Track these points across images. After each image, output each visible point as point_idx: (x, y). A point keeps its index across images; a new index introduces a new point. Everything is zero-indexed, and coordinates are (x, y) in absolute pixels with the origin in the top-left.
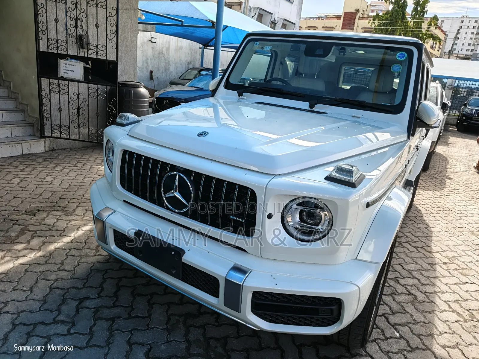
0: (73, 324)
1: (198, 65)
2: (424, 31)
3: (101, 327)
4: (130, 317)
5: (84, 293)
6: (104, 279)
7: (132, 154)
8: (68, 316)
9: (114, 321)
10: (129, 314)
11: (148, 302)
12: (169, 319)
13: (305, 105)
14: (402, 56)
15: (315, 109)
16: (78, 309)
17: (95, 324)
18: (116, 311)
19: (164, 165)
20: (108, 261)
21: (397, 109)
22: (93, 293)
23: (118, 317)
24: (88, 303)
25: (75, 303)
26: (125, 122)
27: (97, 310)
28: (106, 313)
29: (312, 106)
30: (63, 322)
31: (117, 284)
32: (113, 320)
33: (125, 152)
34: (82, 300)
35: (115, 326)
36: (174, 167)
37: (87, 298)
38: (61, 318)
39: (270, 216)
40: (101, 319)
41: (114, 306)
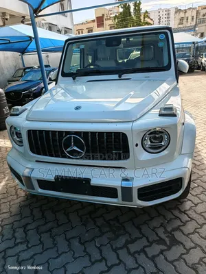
0: (28, 242)
1: (21, 66)
2: (142, 21)
3: (45, 237)
4: (59, 226)
5: (24, 222)
6: (32, 210)
7: (35, 131)
8: (22, 238)
9: (51, 232)
10: (58, 224)
11: (64, 213)
12: (81, 218)
13: (116, 77)
14: (162, 37)
15: (122, 78)
16: (25, 232)
17: (41, 237)
18: (49, 225)
19: (61, 133)
20: (27, 199)
21: (168, 68)
22: (29, 220)
23: (52, 228)
24: (29, 227)
25: (22, 230)
26: (18, 113)
27: (37, 228)
28: (43, 229)
29: (120, 77)
30: (21, 243)
31: (41, 210)
32: (50, 230)
33: (29, 132)
34: (25, 227)
35: (53, 234)
36: (68, 133)
37: (28, 224)
38: (18, 241)
39: (137, 145)
40: (43, 233)
41: (46, 223)
